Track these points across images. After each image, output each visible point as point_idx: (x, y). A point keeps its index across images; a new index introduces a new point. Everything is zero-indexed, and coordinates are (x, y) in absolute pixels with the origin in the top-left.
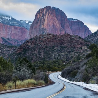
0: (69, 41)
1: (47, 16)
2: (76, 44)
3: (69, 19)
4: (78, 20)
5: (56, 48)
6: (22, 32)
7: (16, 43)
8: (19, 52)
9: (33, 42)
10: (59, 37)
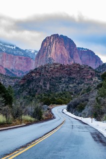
0: (78, 72)
1: (54, 45)
2: (86, 75)
3: (79, 48)
4: (88, 50)
5: (63, 79)
6: (27, 62)
7: (21, 74)
8: (22, 83)
9: (37, 72)
10: (67, 67)
